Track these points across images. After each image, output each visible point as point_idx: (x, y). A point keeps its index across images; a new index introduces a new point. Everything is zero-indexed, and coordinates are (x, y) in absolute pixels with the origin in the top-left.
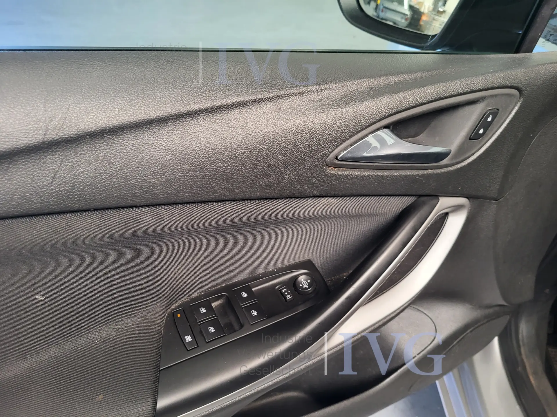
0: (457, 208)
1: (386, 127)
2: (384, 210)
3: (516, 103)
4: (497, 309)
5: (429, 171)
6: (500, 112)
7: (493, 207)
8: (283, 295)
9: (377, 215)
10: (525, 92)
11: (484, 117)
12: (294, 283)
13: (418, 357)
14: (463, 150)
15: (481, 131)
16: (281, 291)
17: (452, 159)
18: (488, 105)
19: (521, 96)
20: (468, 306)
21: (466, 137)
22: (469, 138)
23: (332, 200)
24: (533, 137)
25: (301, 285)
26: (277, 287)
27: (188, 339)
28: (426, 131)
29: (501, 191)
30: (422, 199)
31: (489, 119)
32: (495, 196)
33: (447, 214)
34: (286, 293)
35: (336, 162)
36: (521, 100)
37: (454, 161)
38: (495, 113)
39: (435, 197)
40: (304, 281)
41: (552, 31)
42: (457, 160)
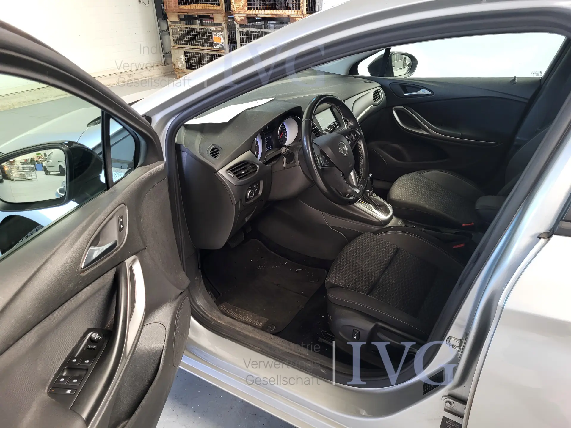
0: (134, 261)
1: (90, 246)
2: (108, 280)
3: (126, 209)
4: (180, 297)
5: (115, 253)
6: (123, 215)
7: (146, 252)
8: (91, 349)
9: (106, 285)
10: (126, 203)
11: (119, 220)
12: (91, 340)
13: (165, 343)
14: (120, 237)
15: (122, 226)
16: (88, 348)
17: (119, 243)
18: (117, 216)
19: (125, 205)
20: (168, 304)
21: (118, 232)
22: (119, 231)
23: (88, 288)
24: (140, 216)
25: (96, 339)
26: (85, 349)
27: (69, 391)
28: (100, 239)
29: (144, 244)
30: (119, 266)
31: (121, 220)
32: (144, 247)
33: (131, 267)
34: (92, 347)
35: (83, 270)
36: (127, 207)
37: (120, 244)
38: (122, 217)
39: (123, 262)
40: (95, 336)
41: (115, 173)
42: (121, 242)
